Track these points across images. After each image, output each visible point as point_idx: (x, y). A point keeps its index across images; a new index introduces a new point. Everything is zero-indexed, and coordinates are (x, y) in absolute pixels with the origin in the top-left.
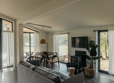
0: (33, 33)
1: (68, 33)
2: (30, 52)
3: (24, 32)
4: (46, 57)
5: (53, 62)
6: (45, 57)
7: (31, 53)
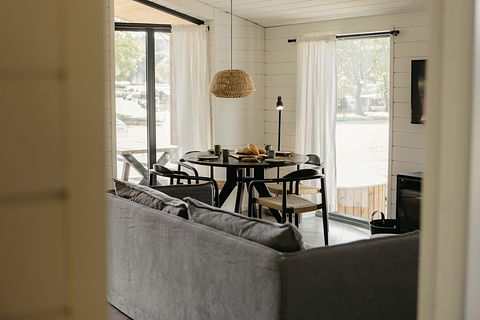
0: (167, 28)
1: (395, 33)
2: (152, 151)
3: (120, 26)
4: (248, 181)
5: (288, 205)
6: (242, 180)
7: (159, 155)
